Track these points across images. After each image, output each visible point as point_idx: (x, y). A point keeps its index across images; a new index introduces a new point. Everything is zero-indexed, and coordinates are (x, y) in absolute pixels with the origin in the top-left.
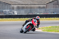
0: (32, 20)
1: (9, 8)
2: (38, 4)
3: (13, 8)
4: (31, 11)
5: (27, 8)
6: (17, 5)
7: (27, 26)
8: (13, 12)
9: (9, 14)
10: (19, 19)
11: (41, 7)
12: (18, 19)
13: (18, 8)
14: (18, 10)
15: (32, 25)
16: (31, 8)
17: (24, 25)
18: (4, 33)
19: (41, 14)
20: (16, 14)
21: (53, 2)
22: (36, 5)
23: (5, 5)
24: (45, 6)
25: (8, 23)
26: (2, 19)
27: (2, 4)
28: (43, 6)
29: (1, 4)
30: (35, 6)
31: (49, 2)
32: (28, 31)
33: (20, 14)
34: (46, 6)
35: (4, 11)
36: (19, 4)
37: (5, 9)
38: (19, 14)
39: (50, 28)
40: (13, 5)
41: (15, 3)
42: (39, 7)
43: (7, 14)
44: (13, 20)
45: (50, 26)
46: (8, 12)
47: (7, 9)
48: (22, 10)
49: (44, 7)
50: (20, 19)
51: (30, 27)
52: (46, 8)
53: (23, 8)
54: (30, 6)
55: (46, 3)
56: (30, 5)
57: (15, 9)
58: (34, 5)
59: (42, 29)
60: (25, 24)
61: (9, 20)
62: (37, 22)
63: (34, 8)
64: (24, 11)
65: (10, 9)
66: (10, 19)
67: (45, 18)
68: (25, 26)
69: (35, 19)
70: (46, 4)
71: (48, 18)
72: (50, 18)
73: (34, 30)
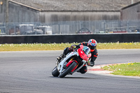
0: (78, 47)
1: (32, 19)
2: (101, 9)
3: (43, 20)
4: (84, 26)
5: (75, 18)
6: (52, 11)
7: (67, 61)
8: (43, 29)
9: (34, 33)
10: (56, 46)
11: (109, 16)
12: (55, 44)
13: (55, 20)
14: (55, 24)
15: (78, 59)
16: (85, 18)
17: (61, 59)
18: (22, 79)
19: (109, 33)
20: (50, 32)
21: (136, 6)
22: (96, 11)
23: (24, 11)
24: (119, 14)
25: (33, 56)
26: (17, 45)
27: (16, 9)
28: (112, 14)
29: (14, 10)
30: (95, 13)
31: (127, 5)
32: (70, 72)
33: (60, 34)
34: (121, 15)
35: (21, 25)
36: (56, 9)
37: (23, 21)
38: (56, 34)
39: (130, 66)
40: (42, 11)
41: (48, 6)
42: (105, 18)
43: (29, 33)
44: (43, 48)
45: (129, 62)
46: (30, 28)
47: (29, 21)
48: (63, 24)
49: (115, 18)
50: (60, 45)
51: (75, 64)
52: (121, 18)
53: (66, 19)
54: (82, 14)
55: (120, 7)
56: (83, 11)
57: (47, 22)
58: (93, 11)
59: (112, 68)
60: (63, 56)
61: (32, 49)
62: (91, 52)
63: (92, 18)
64: (68, 26)
65: (35, 21)
66: (37, 45)
67: (118, 43)
68: (63, 62)
69: (86, 45)
70: (120, 9)
71: (126, 44)
72: (131, 43)
73: (83, 71)
